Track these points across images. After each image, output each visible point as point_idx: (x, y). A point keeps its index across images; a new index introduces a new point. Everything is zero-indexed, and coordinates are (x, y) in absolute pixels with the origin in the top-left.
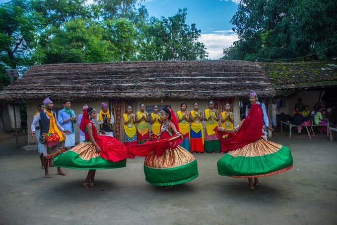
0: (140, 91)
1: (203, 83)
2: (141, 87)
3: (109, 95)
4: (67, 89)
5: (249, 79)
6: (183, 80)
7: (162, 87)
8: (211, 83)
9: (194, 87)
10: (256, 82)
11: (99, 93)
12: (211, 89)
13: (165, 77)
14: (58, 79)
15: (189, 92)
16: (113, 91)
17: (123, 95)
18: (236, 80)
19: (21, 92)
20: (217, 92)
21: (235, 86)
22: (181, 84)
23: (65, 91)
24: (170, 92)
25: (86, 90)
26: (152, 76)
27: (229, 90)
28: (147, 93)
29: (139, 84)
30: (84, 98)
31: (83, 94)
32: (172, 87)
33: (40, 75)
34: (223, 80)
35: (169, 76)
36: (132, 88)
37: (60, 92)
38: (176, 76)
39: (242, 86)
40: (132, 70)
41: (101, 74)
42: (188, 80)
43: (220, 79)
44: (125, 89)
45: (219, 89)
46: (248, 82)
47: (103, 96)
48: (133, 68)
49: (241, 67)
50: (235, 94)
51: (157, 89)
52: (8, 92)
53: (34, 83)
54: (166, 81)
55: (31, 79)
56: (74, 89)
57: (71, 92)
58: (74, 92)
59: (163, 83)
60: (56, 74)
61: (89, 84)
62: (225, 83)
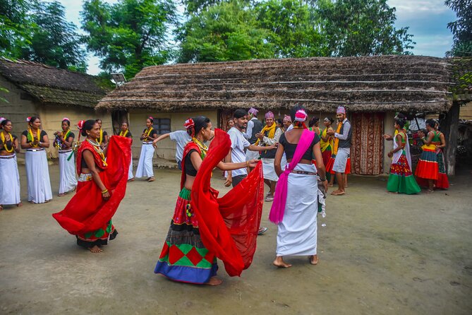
0: (251, 99)
1: (340, 90)
2: (254, 94)
3: (213, 104)
4: (169, 96)
5: (411, 85)
6: (312, 86)
7: (280, 94)
8: (350, 90)
9: (324, 95)
10: (422, 90)
11: (202, 101)
12: (348, 99)
13: (293, 80)
14: (165, 83)
15: (314, 102)
16: (219, 99)
17: (229, 104)
18: (391, 86)
19: (122, 99)
20: (354, 104)
21: (385, 94)
22: (307, 91)
23: (166, 99)
24: (289, 102)
25: (188, 97)
26: (275, 80)
27: (373, 100)
28: (258, 101)
29: (253, 90)
30: (184, 107)
31: (183, 102)
32: (294, 95)
33: (149, 79)
34: (370, 86)
35: (298, 80)
36: (242, 95)
37: (160, 100)
38: (307, 80)
39: (395, 95)
40: (255, 71)
41: (215, 77)
42: (319, 86)
43: (367, 84)
44: (233, 97)
45: (358, 98)
46: (407, 89)
47: (205, 105)
48: (258, 69)
49: (412, 66)
50: (380, 106)
51: (274, 98)
52: (109, 99)
53: (138, 88)
54: (289, 86)
55: (137, 84)
56: (176, 95)
57: (171, 100)
58: (175, 99)
59: (285, 89)
60: (166, 77)
61: (195, 90)
62: (372, 90)
